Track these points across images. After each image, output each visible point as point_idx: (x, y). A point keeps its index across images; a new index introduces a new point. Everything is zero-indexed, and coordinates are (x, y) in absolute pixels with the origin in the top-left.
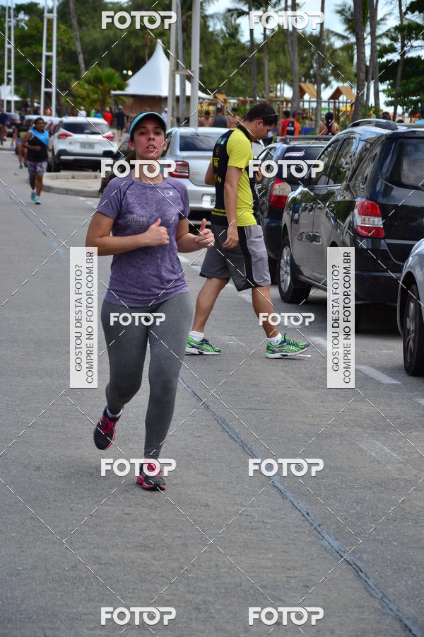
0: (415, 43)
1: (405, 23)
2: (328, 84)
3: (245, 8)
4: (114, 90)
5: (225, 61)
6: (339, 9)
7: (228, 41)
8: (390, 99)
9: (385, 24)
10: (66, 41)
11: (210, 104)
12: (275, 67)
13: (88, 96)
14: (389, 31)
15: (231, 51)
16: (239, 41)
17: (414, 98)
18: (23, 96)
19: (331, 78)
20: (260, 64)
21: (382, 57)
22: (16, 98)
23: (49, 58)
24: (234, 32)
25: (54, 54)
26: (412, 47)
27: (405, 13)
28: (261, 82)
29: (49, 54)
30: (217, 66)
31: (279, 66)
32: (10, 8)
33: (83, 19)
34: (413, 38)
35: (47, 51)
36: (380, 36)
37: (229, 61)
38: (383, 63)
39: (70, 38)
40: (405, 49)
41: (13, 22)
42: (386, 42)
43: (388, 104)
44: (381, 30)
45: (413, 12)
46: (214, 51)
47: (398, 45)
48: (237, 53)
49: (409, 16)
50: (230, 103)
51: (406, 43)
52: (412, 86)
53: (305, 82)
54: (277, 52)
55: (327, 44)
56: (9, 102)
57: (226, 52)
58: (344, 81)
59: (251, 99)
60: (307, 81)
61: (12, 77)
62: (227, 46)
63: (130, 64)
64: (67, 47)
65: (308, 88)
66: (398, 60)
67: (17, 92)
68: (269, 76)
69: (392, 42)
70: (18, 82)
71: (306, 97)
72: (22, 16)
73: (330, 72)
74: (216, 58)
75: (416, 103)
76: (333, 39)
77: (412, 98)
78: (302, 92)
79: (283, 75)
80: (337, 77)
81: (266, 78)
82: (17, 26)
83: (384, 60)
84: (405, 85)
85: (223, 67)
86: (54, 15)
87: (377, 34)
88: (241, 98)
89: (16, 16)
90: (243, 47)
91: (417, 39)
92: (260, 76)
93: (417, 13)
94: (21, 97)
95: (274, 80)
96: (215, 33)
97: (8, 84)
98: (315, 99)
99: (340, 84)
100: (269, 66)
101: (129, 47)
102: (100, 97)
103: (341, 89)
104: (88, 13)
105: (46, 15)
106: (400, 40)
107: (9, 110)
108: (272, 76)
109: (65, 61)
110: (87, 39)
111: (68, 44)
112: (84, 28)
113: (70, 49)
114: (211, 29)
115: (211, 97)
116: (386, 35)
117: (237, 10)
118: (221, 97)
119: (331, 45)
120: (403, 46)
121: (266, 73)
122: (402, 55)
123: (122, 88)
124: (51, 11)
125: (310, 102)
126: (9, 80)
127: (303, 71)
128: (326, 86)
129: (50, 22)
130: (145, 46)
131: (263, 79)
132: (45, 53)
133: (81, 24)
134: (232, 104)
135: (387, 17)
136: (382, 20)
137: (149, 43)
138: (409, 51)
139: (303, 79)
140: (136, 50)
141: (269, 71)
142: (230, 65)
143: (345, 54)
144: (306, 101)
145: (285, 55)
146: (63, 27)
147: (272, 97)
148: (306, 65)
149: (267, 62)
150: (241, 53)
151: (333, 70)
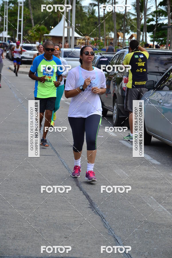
0: (161, 18)
1: (158, 10)
2: (128, 33)
3: (97, 3)
4: (45, 34)
5: (89, 23)
6: (133, 4)
7: (90, 16)
8: (152, 39)
9: (150, 10)
10: (28, 15)
11: (83, 40)
12: (108, 26)
13: (35, 36)
14: (152, 13)
15: (91, 20)
16: (95, 16)
17: (161, 39)
18: (12, 36)
19: (130, 31)
20: (102, 25)
21: (149, 23)
22: (9, 36)
23: (20, 21)
24: (93, 12)
25: (22, 20)
26: (160, 19)
27: (158, 6)
28: (103, 32)
29: (20, 19)
30: (86, 25)
31: (110, 26)
32: (6, 2)
33: (35, 6)
34: (161, 16)
35: (19, 18)
36: (149, 15)
37: (90, 23)
38: (149, 25)
39: (29, 13)
40: (158, 20)
41: (7, 7)
42: (151, 17)
43: (151, 41)
44: (149, 12)
45: (161, 6)
46: (85, 19)
47: (155, 18)
48: (94, 20)
49: (159, 7)
50: (91, 40)
51: (158, 17)
52: (160, 34)
53: (120, 32)
54: (109, 20)
55: (128, 17)
56: (5, 38)
57: (89, 20)
58: (135, 32)
59: (98, 38)
60: (121, 32)
61: (7, 28)
62: (90, 18)
63: (52, 24)
64: (28, 17)
65: (120, 34)
66: (155, 24)
67: (9, 34)
68: (106, 29)
69: (153, 17)
70: (9, 30)
71: (120, 38)
72: (11, 5)
73: (129, 28)
74: (85, 22)
75: (162, 41)
76: (131, 16)
77: (160, 39)
78: (118, 36)
79: (111, 29)
80: (132, 31)
81: (105, 30)
82: (9, 9)
83: (149, 24)
84: (157, 34)
85: (88, 26)
86: (22, 5)
87: (147, 14)
88: (95, 38)
89: (8, 5)
90: (96, 18)
91: (162, 16)
92: (102, 29)
93: (162, 6)
94: (10, 36)
95: (107, 31)
96: (86, 12)
97: (5, 31)
98: (123, 39)
99: (133, 33)
100: (106, 26)
101: (52, 17)
102: (40, 37)
103: (134, 35)
104: (36, 4)
105: (19, 4)
106: (156, 17)
107: (5, 41)
109: (27, 22)
110: (36, 14)
111: (29, 16)
112: (35, 10)
113: (29, 18)
114: (84, 11)
115: (83, 37)
116: (151, 14)
117: (94, 4)
118: (87, 37)
119: (130, 18)
120: (157, 19)
121: (104, 28)
122: (157, 22)
123: (48, 33)
124: (21, 3)
125: (121, 40)
126: (6, 29)
127: (119, 28)
128: (128, 34)
129: (21, 7)
130: (58, 17)
132: (18, 19)
133: (34, 8)
134: (92, 40)
135: (151, 7)
136: (149, 8)
137: (60, 16)
138: (159, 21)
139: (119, 31)
140: (55, 19)
141: (105, 27)
142: (91, 25)
143: (135, 21)
144: (120, 39)
145: (112, 21)
146: (27, 9)
147: (107, 38)
148: (120, 25)
149: (105, 24)
150: (95, 21)
151: (131, 28)
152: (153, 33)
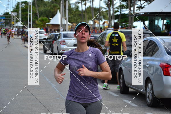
0: (124, 10)
1: (121, 5)
2: (102, 20)
3: (80, 1)
4: (47, 23)
6: (104, 1)
13: (40, 24)
14: (117, 7)
18: (24, 25)
19: (103, 19)
20: (84, 16)
22: (22, 25)
24: (78, 8)
25: (31, 14)
30: (73, 16)
31: (89, 16)
32: (20, 3)
33: (39, 5)
34: (123, 8)
35: (29, 13)
37: (76, 15)
42: (116, 9)
44: (115, 6)
47: (119, 10)
49: (122, 3)
51: (121, 9)
53: (96, 20)
54: (89, 13)
56: (20, 26)
57: (75, 13)
58: (106, 19)
61: (21, 20)
62: (76, 11)
63: (51, 16)
66: (120, 15)
71: (96, 24)
72: (23, 4)
73: (102, 17)
77: (123, 24)
79: (90, 18)
81: (86, 19)
82: (22, 7)
83: (116, 14)
84: (121, 20)
86: (31, 4)
87: (114, 8)
90: (80, 11)
93: (124, 2)
97: (20, 22)
98: (98, 24)
102: (43, 25)
105: (29, 4)
108: (88, 19)
109: (34, 16)
110: (40, 10)
111: (35, 11)
112: (39, 7)
113: (35, 13)
114: (72, 7)
115: (72, 24)
117: (78, 2)
118: (74, 24)
119: (102, 11)
120: (121, 10)
122: (121, 12)
123: (49, 22)
125: (97, 25)
127: (95, 17)
129: (30, 6)
130: (55, 11)
131: (85, 19)
135: (117, 3)
136: (115, 4)
140: (52, 13)
141: (86, 17)
143: (106, 13)
145: (91, 13)
146: (34, 7)
149: (86, 15)
150: (79, 13)
151: (103, 17)
152: (118, 20)
